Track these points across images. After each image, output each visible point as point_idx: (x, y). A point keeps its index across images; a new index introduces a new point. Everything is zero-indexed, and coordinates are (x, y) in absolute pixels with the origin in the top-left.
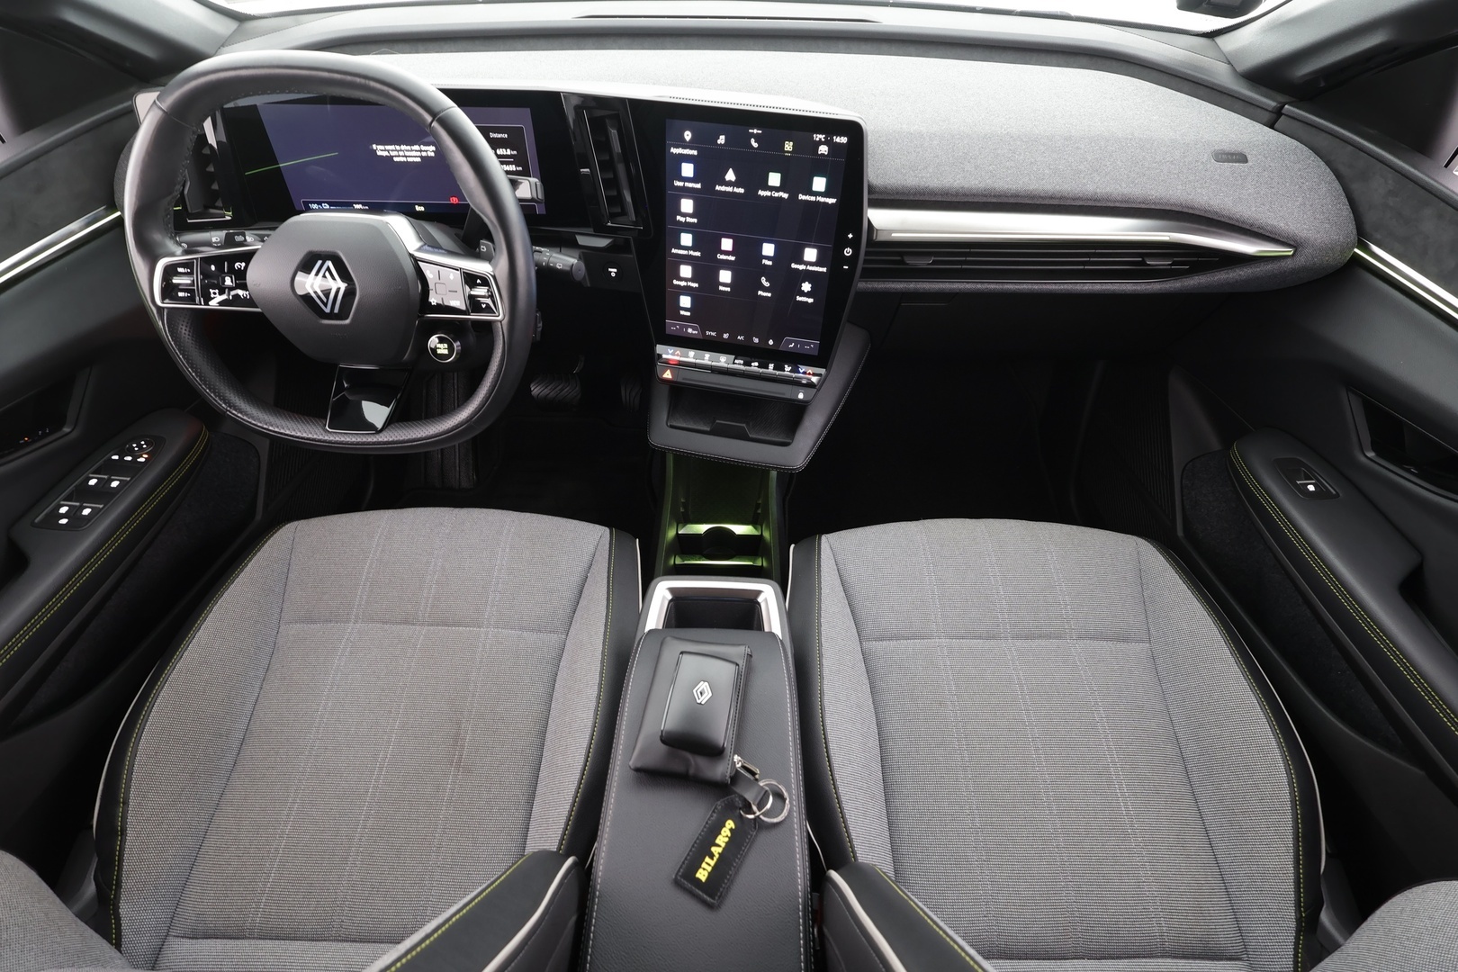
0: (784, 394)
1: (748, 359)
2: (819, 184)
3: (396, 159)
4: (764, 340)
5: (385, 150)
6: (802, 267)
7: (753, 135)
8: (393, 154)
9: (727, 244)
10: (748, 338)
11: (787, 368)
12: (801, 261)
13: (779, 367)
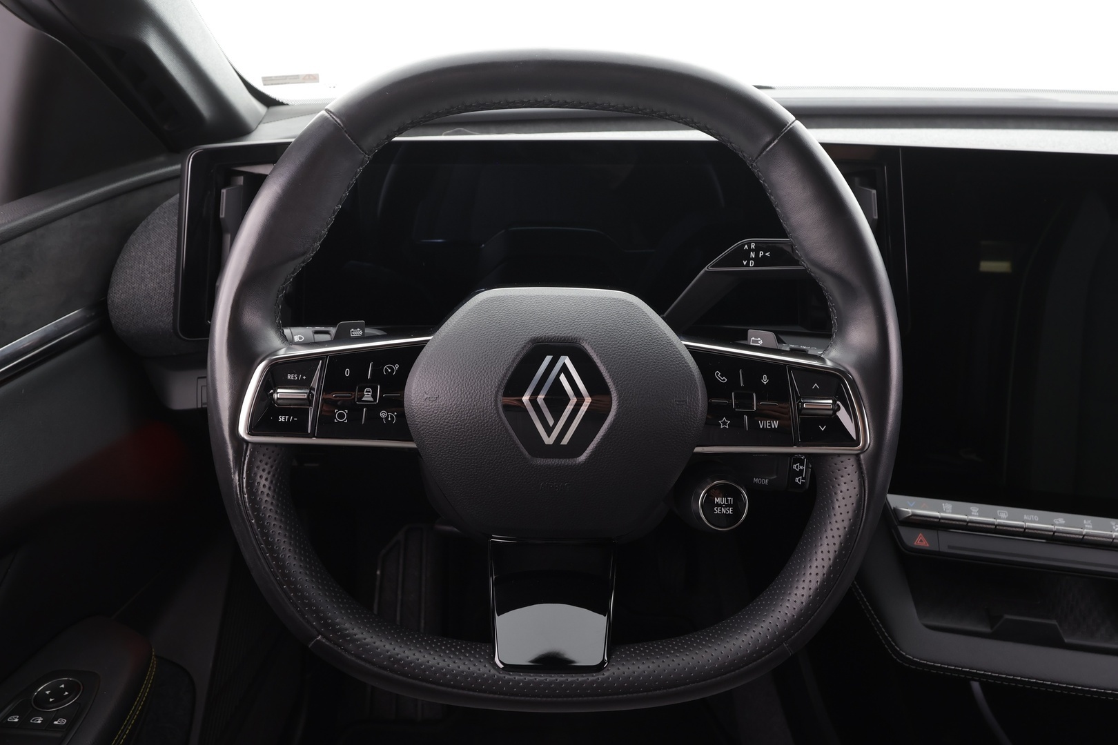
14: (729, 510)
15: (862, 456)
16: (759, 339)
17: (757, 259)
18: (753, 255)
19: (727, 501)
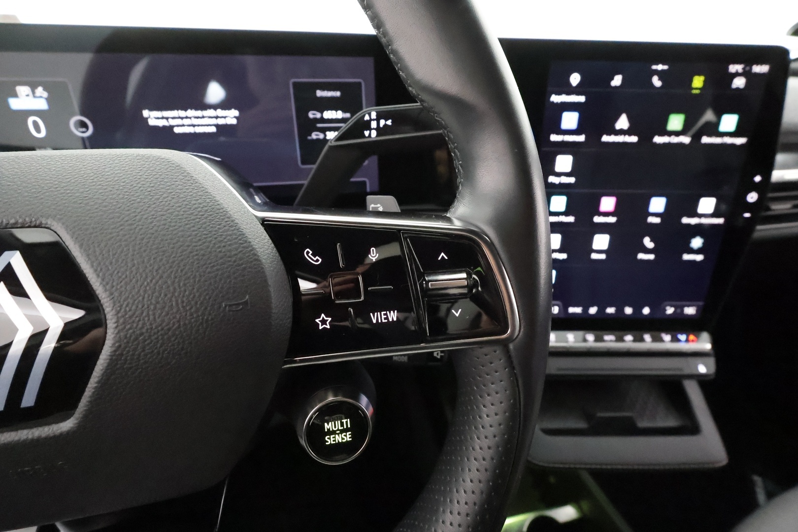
0: (681, 370)
1: (619, 333)
2: (729, 122)
3: (177, 130)
4: (638, 309)
5: (163, 118)
6: (694, 221)
7: (656, 72)
8: (172, 122)
9: (608, 203)
10: (620, 310)
11: (667, 338)
12: (694, 214)
13: (657, 339)
14: (346, 436)
15: (511, 346)
16: (379, 205)
17: (378, 129)
18: (374, 124)
19: (342, 425)
